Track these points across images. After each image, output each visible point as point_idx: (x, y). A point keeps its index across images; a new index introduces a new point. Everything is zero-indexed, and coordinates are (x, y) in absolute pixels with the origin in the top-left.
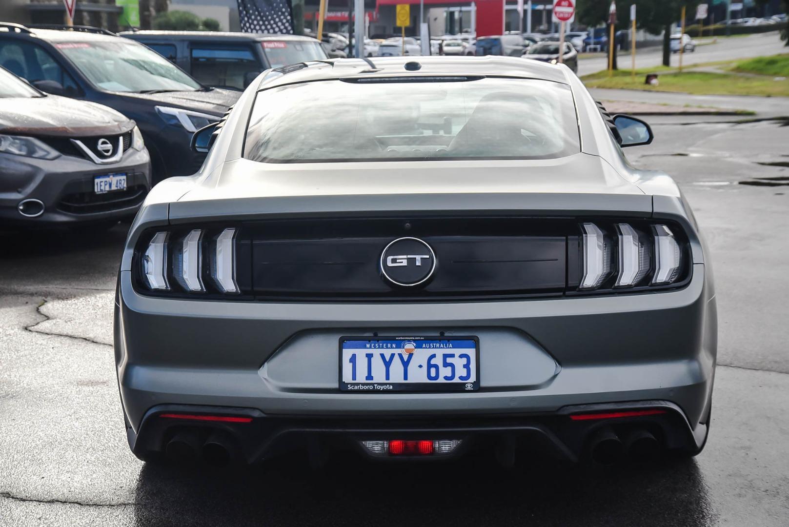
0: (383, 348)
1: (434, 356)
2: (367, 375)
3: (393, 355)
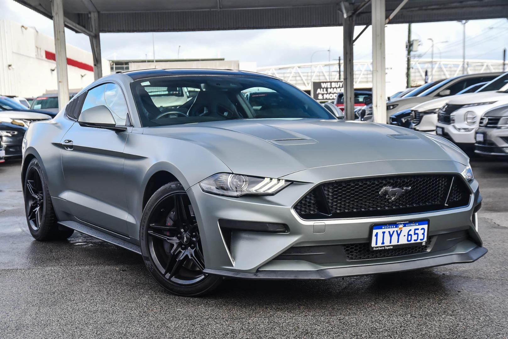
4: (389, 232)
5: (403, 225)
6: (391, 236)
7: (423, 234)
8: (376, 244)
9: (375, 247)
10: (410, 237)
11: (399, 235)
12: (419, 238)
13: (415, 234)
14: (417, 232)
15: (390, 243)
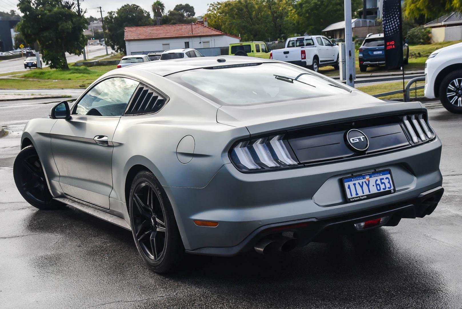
0: (358, 180)
1: (377, 180)
2: (356, 193)
3: (363, 182)
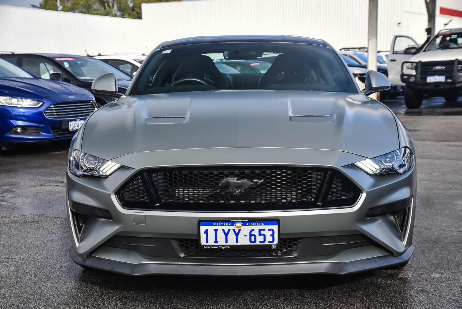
4: (223, 230)
5: (242, 224)
6: (226, 235)
7: (273, 235)
8: (207, 242)
9: (206, 246)
10: (253, 238)
11: (237, 235)
12: (267, 240)
13: (260, 235)
14: (262, 232)
15: (227, 242)
